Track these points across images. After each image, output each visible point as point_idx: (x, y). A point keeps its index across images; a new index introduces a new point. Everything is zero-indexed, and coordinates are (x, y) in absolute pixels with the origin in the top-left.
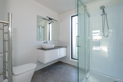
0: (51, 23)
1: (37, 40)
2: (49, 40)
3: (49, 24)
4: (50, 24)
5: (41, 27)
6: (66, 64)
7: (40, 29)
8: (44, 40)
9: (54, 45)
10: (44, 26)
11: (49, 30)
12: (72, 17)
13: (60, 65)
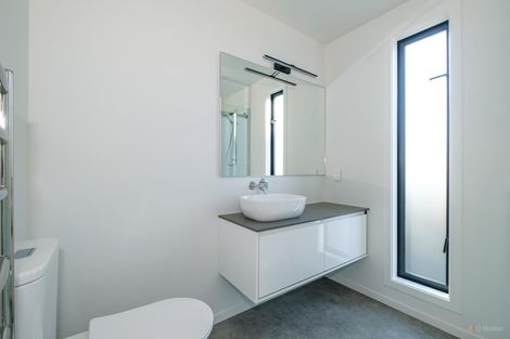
0: (281, 92)
1: (222, 175)
2: (272, 173)
3: (273, 97)
4: (279, 100)
5: (238, 115)
6: (365, 300)
7: (232, 123)
8: (249, 174)
9: (304, 198)
10: (249, 110)
11: (272, 125)
12: (401, 44)
13: (332, 301)
